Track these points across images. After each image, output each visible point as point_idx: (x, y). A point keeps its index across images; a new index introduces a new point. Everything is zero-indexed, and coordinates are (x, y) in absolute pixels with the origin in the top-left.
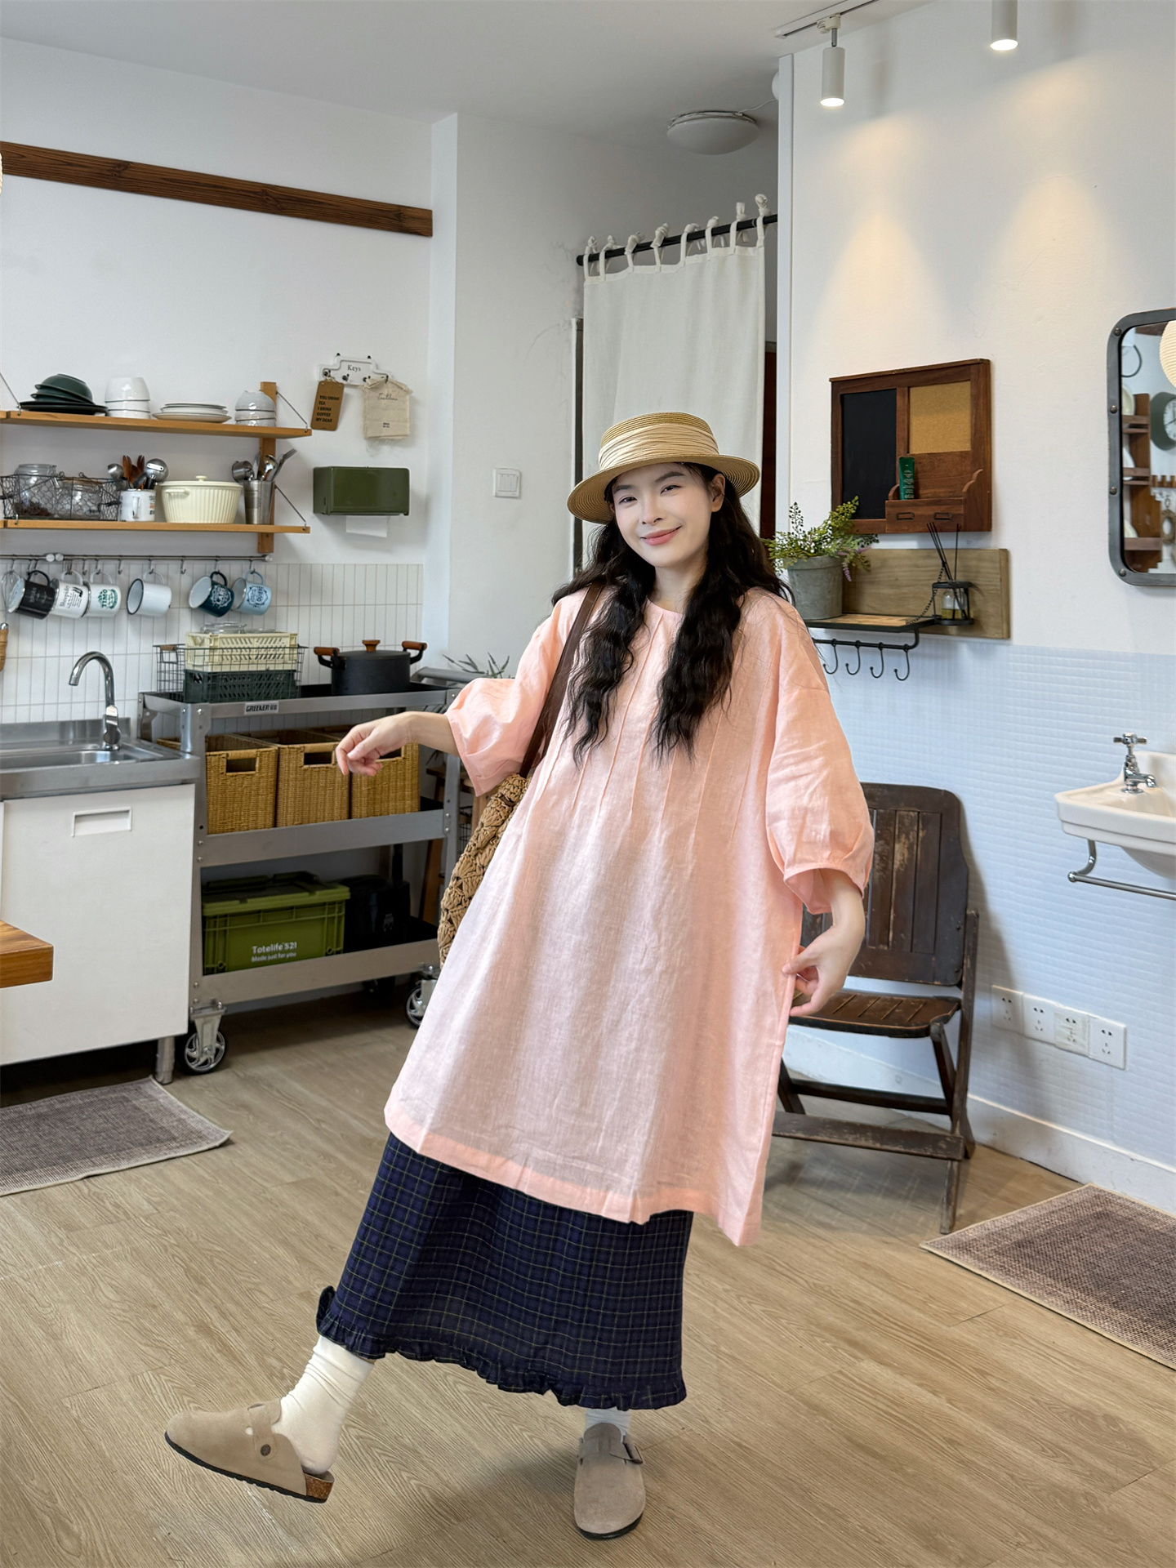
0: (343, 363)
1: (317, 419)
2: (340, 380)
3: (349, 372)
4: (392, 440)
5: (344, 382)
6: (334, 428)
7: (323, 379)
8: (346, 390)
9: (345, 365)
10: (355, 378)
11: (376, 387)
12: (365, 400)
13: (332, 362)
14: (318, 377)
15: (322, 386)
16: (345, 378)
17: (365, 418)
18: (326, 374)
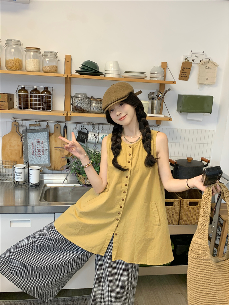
0: (193, 54)
1: (181, 76)
2: (191, 61)
3: (195, 58)
4: (209, 85)
5: (192, 62)
6: (187, 80)
7: (184, 61)
8: (193, 65)
9: (194, 55)
10: (197, 60)
11: (204, 64)
12: (200, 69)
13: (188, 54)
14: (183, 60)
15: (183, 63)
16: (193, 60)
17: (199, 76)
18: (186, 59)
